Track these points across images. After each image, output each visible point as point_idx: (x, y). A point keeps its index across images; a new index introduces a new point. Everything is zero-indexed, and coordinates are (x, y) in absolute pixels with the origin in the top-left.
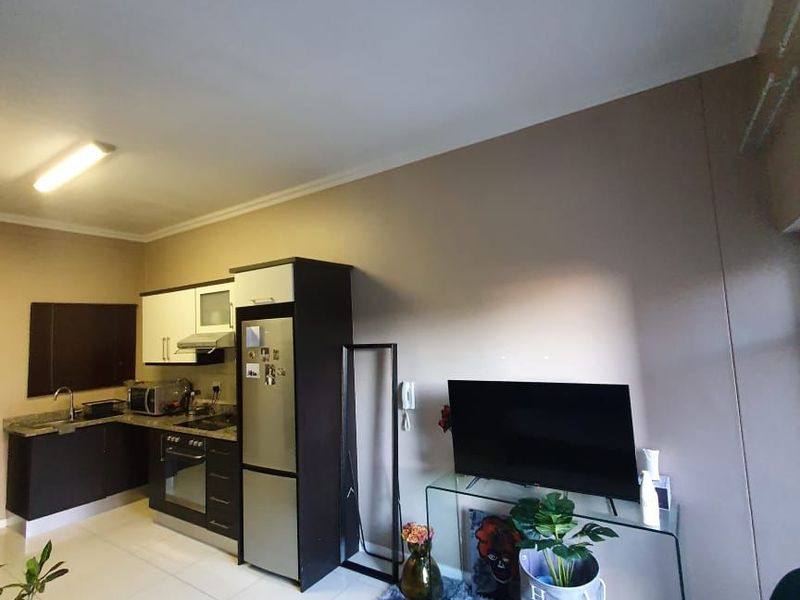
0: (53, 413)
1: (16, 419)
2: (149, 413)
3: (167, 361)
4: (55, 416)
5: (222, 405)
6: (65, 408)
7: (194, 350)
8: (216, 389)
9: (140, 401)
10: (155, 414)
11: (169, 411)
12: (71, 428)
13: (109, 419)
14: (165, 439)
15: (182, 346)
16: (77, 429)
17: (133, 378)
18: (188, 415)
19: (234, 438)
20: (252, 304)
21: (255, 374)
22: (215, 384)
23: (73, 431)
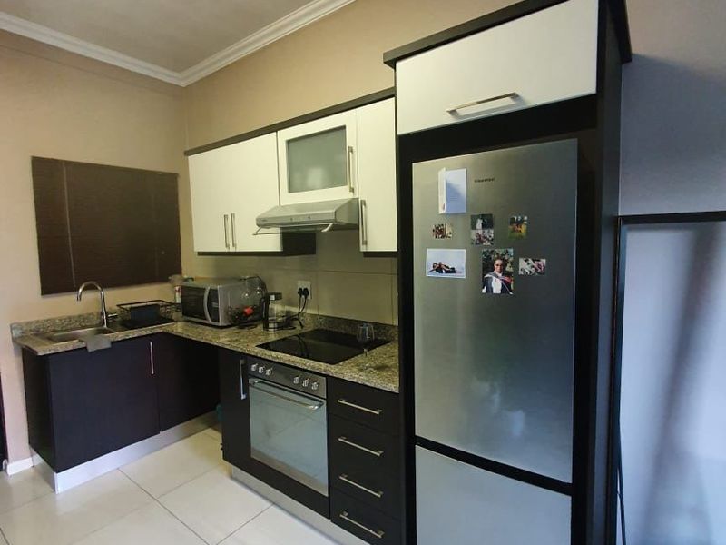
0: (80, 316)
1: (28, 323)
2: (211, 322)
3: (232, 249)
4: (82, 321)
5: (312, 315)
6: (95, 309)
7: (278, 230)
8: (304, 292)
9: (195, 305)
10: (220, 324)
11: (241, 320)
12: (104, 342)
13: (156, 329)
14: (246, 368)
15: (264, 223)
16: (113, 343)
17: (179, 272)
18: (266, 327)
19: (393, 387)
20: (449, 120)
21: (453, 271)
22: (303, 284)
23: (108, 346)
